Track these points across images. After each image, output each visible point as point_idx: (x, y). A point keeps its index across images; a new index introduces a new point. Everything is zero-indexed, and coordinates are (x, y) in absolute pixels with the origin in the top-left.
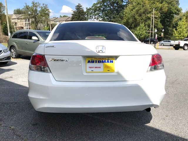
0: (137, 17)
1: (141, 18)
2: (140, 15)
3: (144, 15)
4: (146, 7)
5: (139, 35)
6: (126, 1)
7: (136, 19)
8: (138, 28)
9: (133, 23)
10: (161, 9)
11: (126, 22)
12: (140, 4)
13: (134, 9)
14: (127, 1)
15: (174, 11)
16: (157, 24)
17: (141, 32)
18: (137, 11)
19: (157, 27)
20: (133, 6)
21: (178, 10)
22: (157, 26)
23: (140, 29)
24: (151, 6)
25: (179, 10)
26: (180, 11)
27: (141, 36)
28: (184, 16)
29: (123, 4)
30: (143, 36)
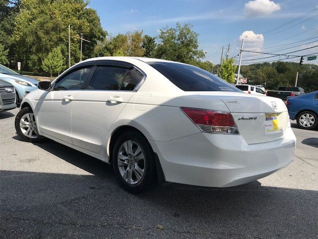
0: (41, 34)
1: (49, 38)
2: (47, 33)
3: (53, 33)
4: (57, 21)
5: (53, 67)
6: (14, 2)
7: (39, 38)
8: (50, 55)
9: (34, 44)
10: (80, 28)
11: (20, 40)
12: (46, 14)
13: (34, 18)
14: (17, 2)
15: (98, 34)
16: (75, 51)
17: (55, 63)
18: (42, 25)
19: (75, 56)
20: (32, 14)
21: (102, 34)
22: (75, 54)
23: (53, 57)
24: (64, 20)
25: (104, 34)
26: (105, 36)
27: (56, 68)
28: (111, 44)
29: (8, 6)
30: (59, 68)
